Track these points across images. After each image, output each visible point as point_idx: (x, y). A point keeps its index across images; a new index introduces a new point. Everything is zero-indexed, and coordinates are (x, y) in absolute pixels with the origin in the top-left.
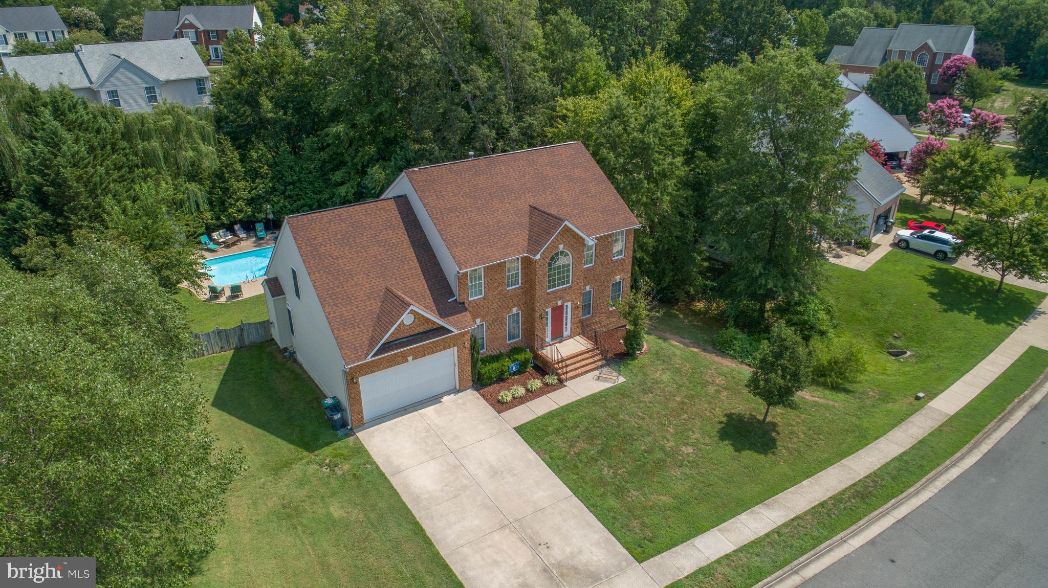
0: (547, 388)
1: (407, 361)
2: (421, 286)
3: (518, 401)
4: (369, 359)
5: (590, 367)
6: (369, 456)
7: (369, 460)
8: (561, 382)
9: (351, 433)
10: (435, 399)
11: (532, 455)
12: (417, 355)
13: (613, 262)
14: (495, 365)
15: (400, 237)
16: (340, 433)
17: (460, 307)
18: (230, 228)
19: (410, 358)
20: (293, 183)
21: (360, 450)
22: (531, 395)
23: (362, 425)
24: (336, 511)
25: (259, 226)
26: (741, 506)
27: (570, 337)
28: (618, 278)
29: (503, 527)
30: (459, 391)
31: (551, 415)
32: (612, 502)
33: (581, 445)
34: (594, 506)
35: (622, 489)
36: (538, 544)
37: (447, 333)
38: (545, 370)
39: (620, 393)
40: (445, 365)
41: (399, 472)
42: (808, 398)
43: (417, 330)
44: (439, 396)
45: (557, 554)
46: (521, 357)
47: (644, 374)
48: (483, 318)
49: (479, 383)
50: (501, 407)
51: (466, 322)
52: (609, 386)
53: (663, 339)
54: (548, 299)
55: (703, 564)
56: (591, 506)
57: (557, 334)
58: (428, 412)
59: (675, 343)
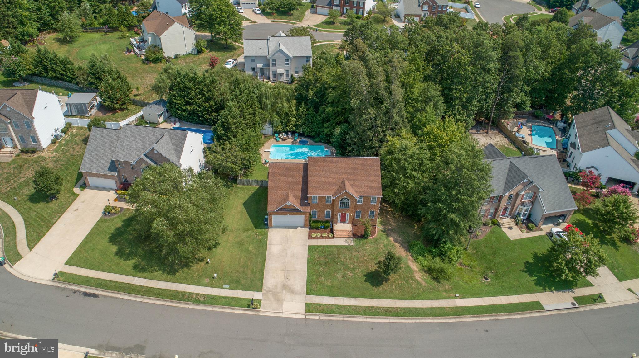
0: (328, 238)
2: (299, 194)
3: (317, 238)
4: (274, 211)
5: (346, 236)
6: (267, 237)
7: (267, 238)
8: (333, 237)
9: (268, 228)
10: (295, 227)
11: (306, 256)
12: (290, 214)
13: (370, 205)
14: (316, 224)
15: (300, 177)
16: (266, 227)
17: (308, 204)
18: (287, 133)
20: (312, 123)
21: (266, 234)
22: (322, 237)
23: (272, 227)
24: (250, 248)
26: (348, 295)
27: (347, 224)
28: (373, 210)
29: (283, 270)
30: (304, 227)
31: (321, 246)
32: (314, 277)
33: (321, 259)
34: (309, 276)
35: (320, 276)
36: (287, 278)
37: (301, 211)
38: (332, 231)
39: (348, 248)
40: (300, 219)
41: (271, 244)
42: (417, 277)
43: (292, 208)
44: (298, 227)
45: (289, 283)
46: (326, 225)
47: (363, 245)
48: (316, 209)
49: (311, 228)
50: (310, 237)
51: (307, 210)
52: (346, 244)
53: (388, 235)
54: (339, 211)
55: (321, 303)
56: (308, 276)
57: (343, 221)
58: (291, 230)
59: (392, 239)
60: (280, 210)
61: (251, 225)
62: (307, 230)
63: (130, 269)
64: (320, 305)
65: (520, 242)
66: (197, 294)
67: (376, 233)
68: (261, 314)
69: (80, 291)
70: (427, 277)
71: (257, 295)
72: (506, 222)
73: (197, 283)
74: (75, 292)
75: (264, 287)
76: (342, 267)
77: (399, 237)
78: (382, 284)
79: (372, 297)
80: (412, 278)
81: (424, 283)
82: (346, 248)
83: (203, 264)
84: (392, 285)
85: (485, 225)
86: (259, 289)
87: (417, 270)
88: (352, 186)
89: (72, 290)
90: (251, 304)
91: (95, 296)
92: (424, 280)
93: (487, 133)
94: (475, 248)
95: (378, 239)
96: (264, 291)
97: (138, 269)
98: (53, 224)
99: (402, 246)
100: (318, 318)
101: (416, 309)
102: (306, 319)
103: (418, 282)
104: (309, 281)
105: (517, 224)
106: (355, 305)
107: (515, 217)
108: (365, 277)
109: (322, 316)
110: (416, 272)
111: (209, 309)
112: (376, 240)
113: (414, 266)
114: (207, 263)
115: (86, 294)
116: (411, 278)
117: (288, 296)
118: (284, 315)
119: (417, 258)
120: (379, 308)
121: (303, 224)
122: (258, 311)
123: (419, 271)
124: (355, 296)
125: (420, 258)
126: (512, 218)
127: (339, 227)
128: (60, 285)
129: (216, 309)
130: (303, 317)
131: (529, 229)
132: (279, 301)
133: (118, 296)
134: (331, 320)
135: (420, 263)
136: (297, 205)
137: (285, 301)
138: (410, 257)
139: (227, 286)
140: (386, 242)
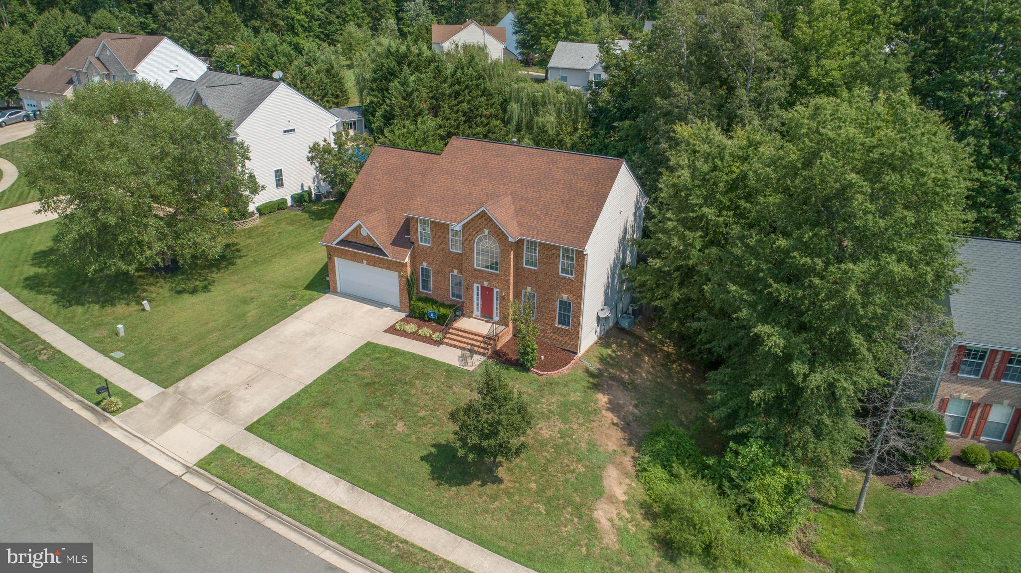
0: (428, 340)
1: (363, 263)
4: (334, 244)
6: (307, 305)
7: (303, 306)
8: (439, 343)
9: (328, 292)
12: (369, 262)
13: (559, 277)
14: (421, 304)
17: (410, 245)
19: (365, 262)
21: (311, 300)
22: (415, 336)
23: (335, 292)
24: (252, 313)
27: (496, 323)
28: (564, 297)
29: (260, 367)
30: (399, 310)
31: (394, 351)
34: (299, 396)
36: (248, 385)
37: (386, 255)
38: (446, 328)
39: (451, 373)
41: (296, 318)
42: (599, 513)
43: (369, 243)
44: (387, 305)
45: (241, 393)
46: (443, 310)
48: (429, 264)
50: (392, 330)
52: (455, 365)
53: (596, 387)
55: (257, 461)
57: (486, 313)
58: (367, 307)
59: (602, 399)
60: (344, 242)
61: (304, 282)
62: (400, 316)
64: (246, 461)
66: (47, 346)
67: (565, 370)
68: (104, 427)
71: (146, 391)
73: (78, 332)
75: (182, 384)
76: (397, 406)
77: (636, 406)
78: (467, 483)
79: (400, 501)
80: (582, 510)
81: (610, 539)
82: (447, 371)
83: (134, 307)
84: (493, 498)
85: (962, 459)
86: (165, 383)
87: (624, 498)
88: (519, 211)
90: (112, 401)
94: (887, 518)
95: (557, 383)
96: (171, 390)
99: (626, 426)
102: (178, 478)
103: (590, 528)
104: (288, 407)
106: (336, 501)
108: (433, 450)
109: (224, 490)
110: (612, 500)
114: (144, 310)
116: (578, 509)
117: (203, 417)
118: (143, 450)
119: (644, 470)
122: (106, 419)
123: (626, 503)
124: (356, 481)
125: (658, 472)
127: (468, 322)
130: (177, 470)
132: (174, 417)
134: (231, 508)
135: (648, 487)
136: (381, 239)
137: (185, 423)
138: (628, 458)
139: (119, 355)
140: (575, 397)
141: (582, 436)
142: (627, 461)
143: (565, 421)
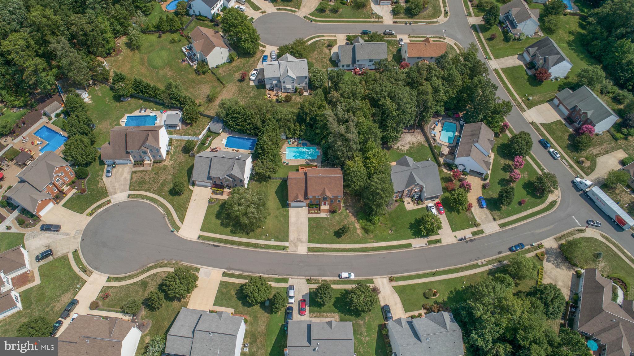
0: (317, 213)
2: (304, 194)
3: (312, 213)
4: (292, 202)
5: (326, 212)
7: (288, 213)
8: (320, 213)
9: (288, 208)
11: (307, 223)
12: (299, 203)
13: (338, 198)
14: (312, 206)
15: (304, 185)
17: (308, 199)
18: (294, 138)
20: (309, 134)
21: (288, 211)
22: (315, 213)
23: (290, 207)
24: (281, 219)
25: (300, 139)
26: (326, 243)
27: (327, 206)
28: (339, 200)
29: (297, 231)
31: (314, 218)
32: (311, 234)
33: (314, 225)
35: (314, 233)
36: (299, 235)
37: (304, 201)
38: (320, 210)
39: (327, 219)
40: (304, 204)
41: (291, 217)
42: (358, 232)
43: (300, 200)
44: (303, 207)
45: (300, 237)
46: (317, 206)
47: (334, 217)
48: (312, 200)
49: (309, 207)
50: (309, 213)
51: (308, 201)
52: (326, 217)
53: (346, 209)
54: (323, 201)
56: (308, 234)
57: (325, 204)
58: (300, 209)
59: (348, 211)
60: (294, 201)
61: (280, 206)
62: (307, 208)
63: (229, 233)
64: (314, 248)
65: (411, 211)
66: (261, 244)
67: (341, 210)
68: (289, 253)
69: (211, 244)
70: (363, 231)
71: (286, 244)
72: (407, 200)
73: (260, 239)
74: (209, 244)
75: (289, 240)
76: (324, 229)
77: (352, 210)
78: (341, 236)
79: (336, 243)
80: (356, 233)
81: (361, 235)
83: (261, 229)
85: (396, 201)
86: (287, 241)
88: (329, 191)
89: (207, 243)
90: (284, 248)
91: (218, 246)
92: (361, 233)
93: (413, 132)
94: (389, 214)
96: (289, 242)
97: (233, 233)
98: (187, 208)
99: (353, 215)
100: (313, 254)
101: (355, 248)
103: (358, 235)
104: (309, 237)
105: (412, 201)
106: (330, 247)
107: (412, 197)
108: (334, 234)
109: (316, 253)
110: (358, 229)
111: (267, 251)
112: (341, 213)
113: (358, 226)
114: (263, 228)
115: (214, 245)
117: (300, 244)
118: (298, 253)
119: (359, 222)
120: (339, 248)
121: (305, 205)
122: (288, 251)
124: (329, 243)
125: (361, 221)
126: (411, 197)
127: (323, 207)
128: (202, 241)
129: (270, 251)
130: (307, 253)
131: (418, 204)
132: (296, 246)
133: (228, 246)
135: (361, 224)
136: (302, 199)
137: (299, 246)
139: (273, 240)
140: (345, 214)
141: (350, 221)
142: (357, 221)
143: (347, 219)
